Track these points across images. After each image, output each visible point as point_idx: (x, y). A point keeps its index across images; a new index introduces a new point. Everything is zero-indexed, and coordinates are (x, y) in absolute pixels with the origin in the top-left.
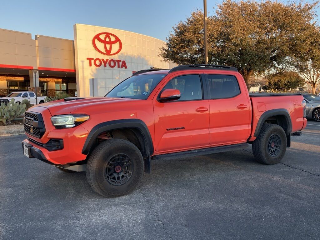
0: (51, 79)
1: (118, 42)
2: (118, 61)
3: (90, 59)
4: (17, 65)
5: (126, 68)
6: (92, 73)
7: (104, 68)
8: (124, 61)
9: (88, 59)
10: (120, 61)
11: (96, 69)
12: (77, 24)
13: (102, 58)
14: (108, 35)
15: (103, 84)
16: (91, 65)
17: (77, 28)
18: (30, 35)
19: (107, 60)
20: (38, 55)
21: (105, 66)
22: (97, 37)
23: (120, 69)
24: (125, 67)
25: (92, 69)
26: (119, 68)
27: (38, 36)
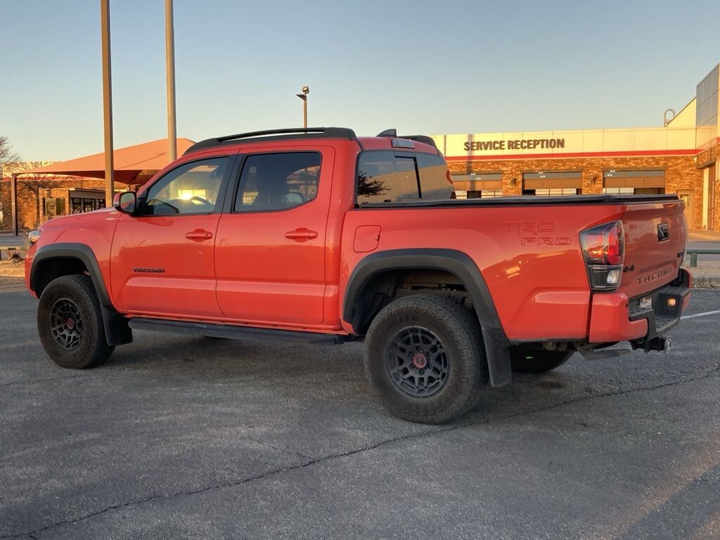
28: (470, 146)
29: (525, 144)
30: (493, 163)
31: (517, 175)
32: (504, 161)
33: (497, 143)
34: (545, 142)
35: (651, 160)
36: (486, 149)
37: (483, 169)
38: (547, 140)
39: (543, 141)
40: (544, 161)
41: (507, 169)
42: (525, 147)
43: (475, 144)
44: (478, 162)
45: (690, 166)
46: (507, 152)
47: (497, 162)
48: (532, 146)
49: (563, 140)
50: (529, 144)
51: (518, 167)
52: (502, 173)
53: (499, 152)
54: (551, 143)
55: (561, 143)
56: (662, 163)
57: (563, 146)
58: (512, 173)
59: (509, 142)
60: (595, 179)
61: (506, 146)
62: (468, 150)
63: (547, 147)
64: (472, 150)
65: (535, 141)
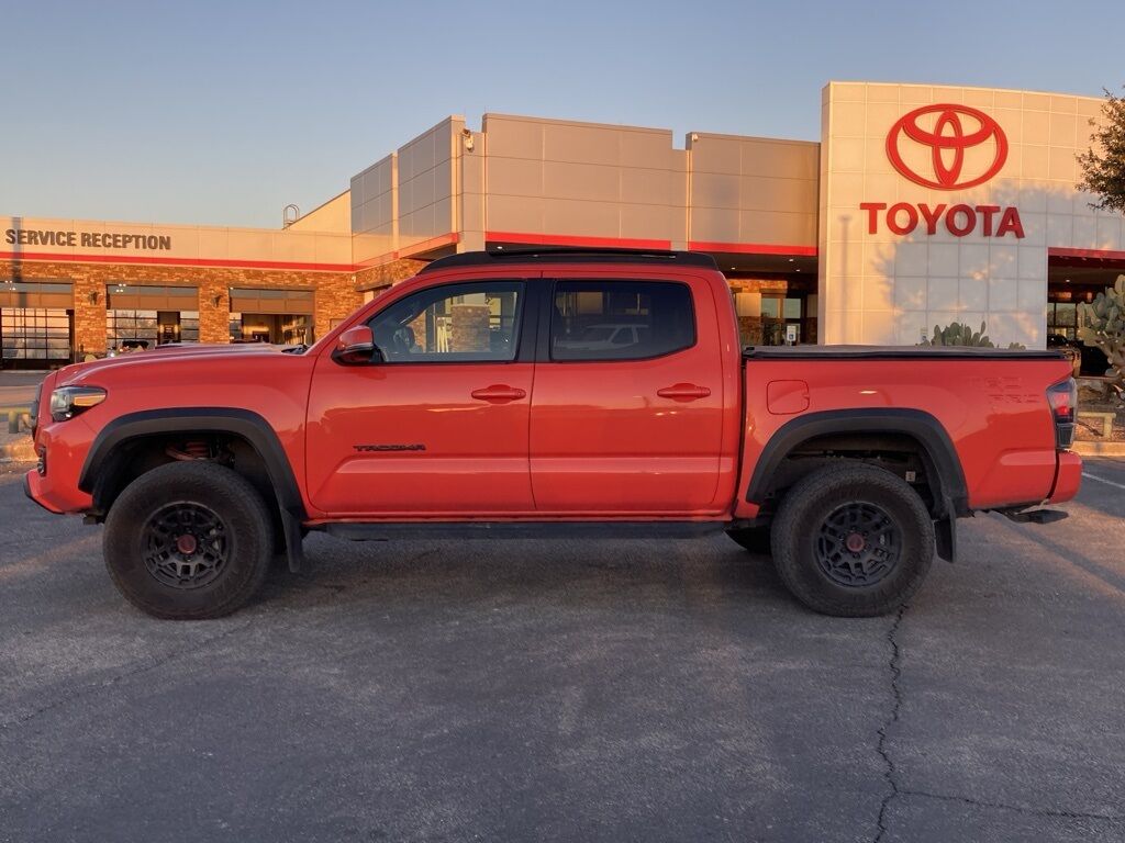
0: (748, 281)
1: (992, 137)
2: (988, 212)
3: (872, 208)
4: (620, 237)
5: (1020, 234)
6: (877, 260)
7: (926, 238)
8: (1015, 209)
9: (864, 206)
10: (997, 209)
11: (895, 243)
12: (832, 83)
13: (922, 202)
14: (949, 112)
15: (919, 301)
16: (873, 229)
17: (831, 99)
18: (669, 134)
19: (941, 208)
20: (689, 199)
21: (931, 230)
22: (907, 124)
23: (993, 239)
24: (1016, 232)
25: (878, 244)
26: (988, 238)
27: (695, 137)
28: (16, 236)
29: (109, 241)
30: (58, 266)
31: (98, 287)
32: (76, 265)
33: (64, 235)
34: (141, 239)
35: (295, 276)
36: (44, 242)
37: (40, 275)
38: (144, 237)
39: (137, 237)
40: (140, 268)
41: (81, 277)
42: (109, 245)
43: (26, 234)
44: (30, 263)
45: (348, 286)
46: (79, 250)
47: (65, 266)
48: (120, 244)
49: (168, 238)
50: (116, 241)
51: (99, 274)
52: (71, 283)
53: (66, 250)
54: (150, 242)
55: (165, 243)
56: (310, 280)
57: (168, 248)
58: (89, 283)
59: (84, 235)
60: (218, 299)
61: (78, 240)
62: (13, 242)
63: (144, 247)
64: (20, 242)
65: (125, 236)
